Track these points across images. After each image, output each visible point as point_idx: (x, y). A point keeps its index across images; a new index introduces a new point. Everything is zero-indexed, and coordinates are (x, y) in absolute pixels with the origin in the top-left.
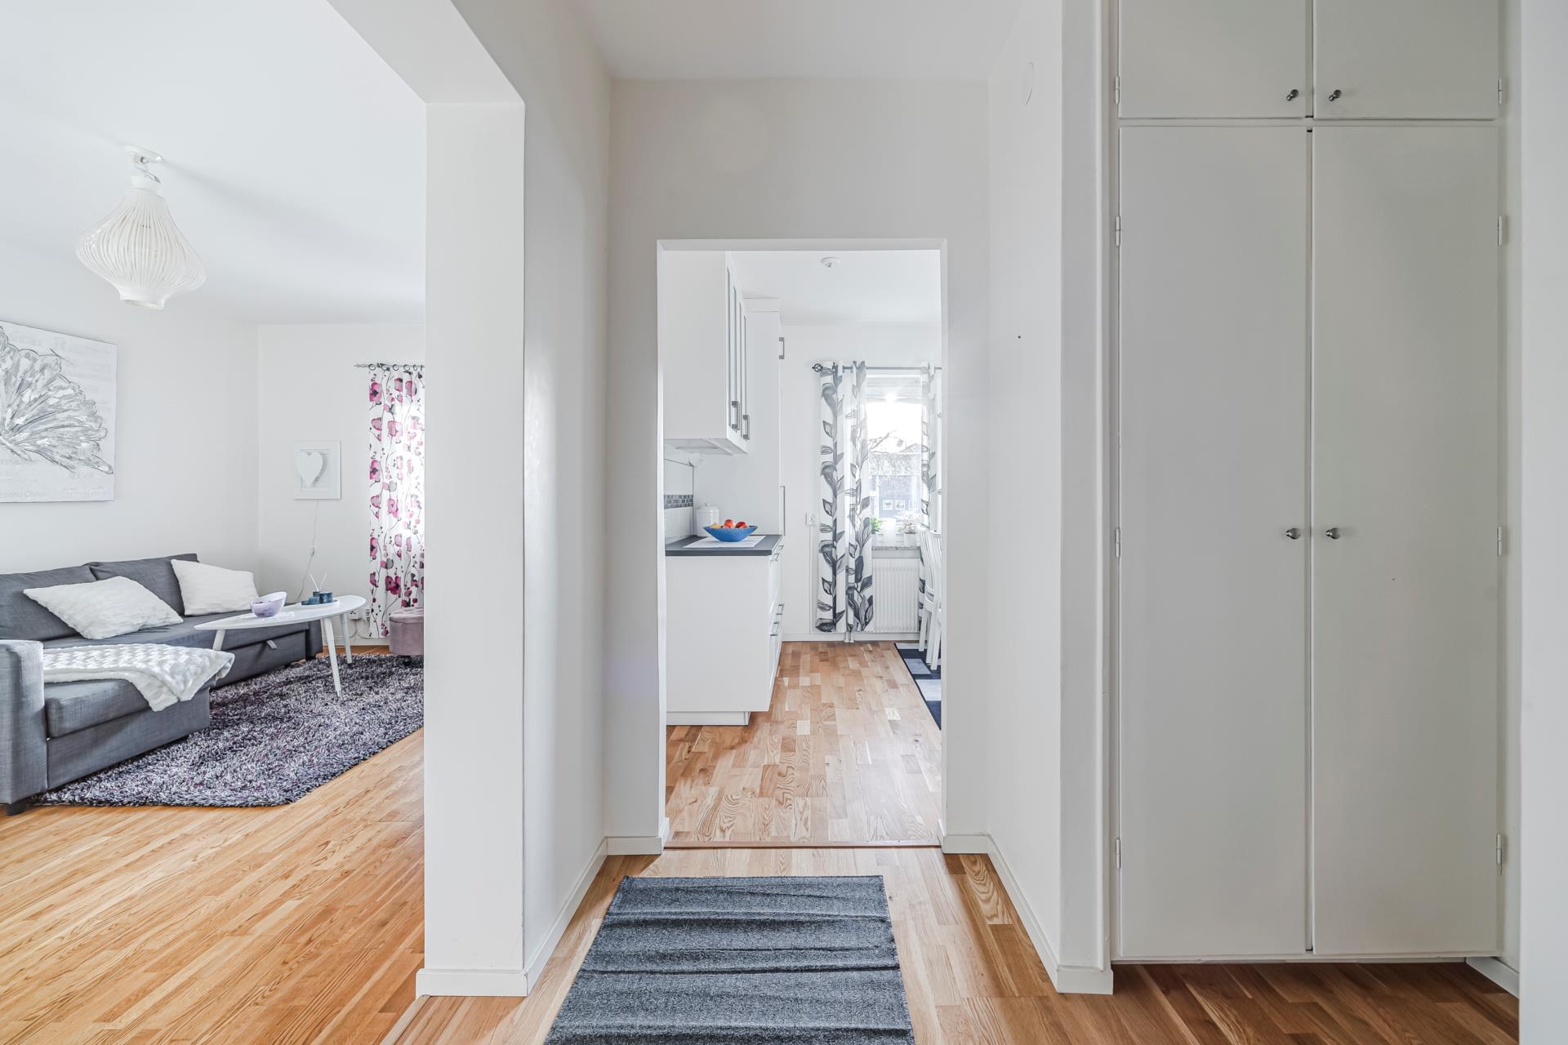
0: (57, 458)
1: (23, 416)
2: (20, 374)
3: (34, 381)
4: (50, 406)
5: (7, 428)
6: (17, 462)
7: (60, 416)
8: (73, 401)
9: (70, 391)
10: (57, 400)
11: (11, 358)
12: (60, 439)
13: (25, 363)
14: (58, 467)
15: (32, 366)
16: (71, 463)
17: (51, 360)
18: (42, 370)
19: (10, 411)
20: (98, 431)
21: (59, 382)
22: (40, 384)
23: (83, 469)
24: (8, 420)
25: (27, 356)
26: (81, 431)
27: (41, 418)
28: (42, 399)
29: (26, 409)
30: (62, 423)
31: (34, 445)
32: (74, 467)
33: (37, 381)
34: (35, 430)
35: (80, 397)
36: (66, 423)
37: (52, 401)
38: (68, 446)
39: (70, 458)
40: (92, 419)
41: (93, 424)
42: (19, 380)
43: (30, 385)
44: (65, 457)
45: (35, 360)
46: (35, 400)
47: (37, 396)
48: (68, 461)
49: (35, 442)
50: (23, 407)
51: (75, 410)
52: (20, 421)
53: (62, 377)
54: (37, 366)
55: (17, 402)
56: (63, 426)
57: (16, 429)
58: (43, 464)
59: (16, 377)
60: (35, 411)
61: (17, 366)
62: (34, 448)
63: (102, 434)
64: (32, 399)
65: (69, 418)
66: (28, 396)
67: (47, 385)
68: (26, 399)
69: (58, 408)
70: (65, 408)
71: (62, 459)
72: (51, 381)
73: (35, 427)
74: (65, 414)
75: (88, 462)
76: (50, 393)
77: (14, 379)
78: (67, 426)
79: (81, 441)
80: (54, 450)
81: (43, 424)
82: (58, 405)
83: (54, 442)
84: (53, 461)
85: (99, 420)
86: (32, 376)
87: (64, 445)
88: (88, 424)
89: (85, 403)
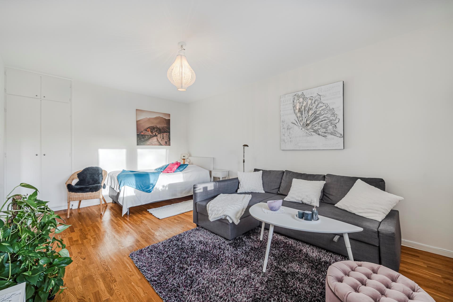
0: (320, 133)
1: (309, 120)
2: (308, 106)
3: (312, 107)
4: (318, 115)
5: (305, 125)
6: (308, 136)
7: (321, 117)
8: (325, 111)
9: (324, 107)
10: (320, 112)
11: (306, 102)
12: (321, 126)
13: (309, 102)
14: (321, 136)
15: (311, 102)
16: (325, 134)
17: (317, 98)
18: (315, 103)
19: (306, 119)
20: (335, 120)
21: (321, 105)
22: (314, 108)
23: (329, 136)
24: (305, 122)
25: (310, 99)
26: (329, 122)
27: (315, 119)
28: (315, 112)
29: (310, 117)
30: (322, 120)
31: (313, 129)
32: (326, 136)
33: (313, 107)
34: (313, 124)
35: (328, 108)
36: (323, 120)
37: (318, 113)
38: (324, 128)
39: (325, 133)
40: (333, 116)
41: (333, 118)
42: (308, 108)
43: (311, 109)
44: (322, 132)
45: (312, 100)
46: (313, 114)
47: (313, 112)
48: (324, 134)
49: (313, 128)
50: (309, 117)
51: (326, 114)
52: (308, 122)
53: (321, 102)
54: (313, 102)
55: (308, 116)
56: (322, 121)
57: (307, 125)
58: (316, 136)
59: (307, 107)
60: (313, 118)
61: (307, 104)
62: (313, 131)
63: (337, 121)
64: (312, 113)
65: (324, 117)
66: (311, 112)
67: (316, 108)
68: (310, 114)
69: (320, 114)
70: (323, 114)
71: (322, 133)
72: (318, 105)
73: (313, 123)
74: (323, 116)
75: (332, 134)
76: (317, 110)
77: (306, 108)
78: (323, 121)
79: (329, 125)
80: (319, 130)
81: (315, 121)
82: (320, 113)
83: (319, 128)
84: (319, 135)
85: (336, 116)
86: (312, 105)
87: (323, 128)
88: (331, 118)
89: (330, 110)
